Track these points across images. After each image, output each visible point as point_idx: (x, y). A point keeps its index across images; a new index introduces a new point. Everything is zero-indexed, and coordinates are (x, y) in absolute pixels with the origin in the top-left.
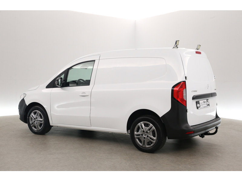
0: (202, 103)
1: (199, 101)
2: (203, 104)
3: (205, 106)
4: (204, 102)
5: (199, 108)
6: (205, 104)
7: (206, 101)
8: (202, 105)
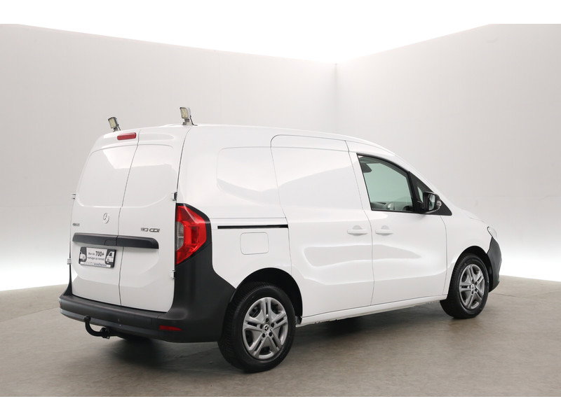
0: (94, 254)
1: (85, 248)
2: (94, 256)
3: (98, 262)
4: (100, 254)
5: (81, 263)
6: (100, 257)
7: (105, 251)
8: (93, 258)
